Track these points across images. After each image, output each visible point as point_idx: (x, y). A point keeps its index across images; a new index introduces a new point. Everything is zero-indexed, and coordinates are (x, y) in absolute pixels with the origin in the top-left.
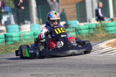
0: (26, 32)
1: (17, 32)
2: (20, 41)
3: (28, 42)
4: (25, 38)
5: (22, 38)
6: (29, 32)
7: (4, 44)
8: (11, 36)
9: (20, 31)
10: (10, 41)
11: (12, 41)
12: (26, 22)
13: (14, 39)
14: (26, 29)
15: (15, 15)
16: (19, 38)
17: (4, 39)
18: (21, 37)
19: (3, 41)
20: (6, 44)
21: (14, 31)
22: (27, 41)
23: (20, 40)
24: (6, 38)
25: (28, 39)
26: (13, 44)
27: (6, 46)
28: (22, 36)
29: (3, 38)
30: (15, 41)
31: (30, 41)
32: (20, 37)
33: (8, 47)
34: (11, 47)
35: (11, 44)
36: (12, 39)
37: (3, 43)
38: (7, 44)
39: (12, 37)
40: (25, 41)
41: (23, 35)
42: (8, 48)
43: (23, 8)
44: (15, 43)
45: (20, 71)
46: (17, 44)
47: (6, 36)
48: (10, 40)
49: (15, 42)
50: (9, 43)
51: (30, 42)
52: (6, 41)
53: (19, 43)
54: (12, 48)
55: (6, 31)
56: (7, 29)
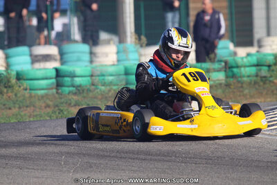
2: (93, 87)
3: (110, 91)
4: (104, 79)
5: (97, 79)
6: (114, 65)
7: (54, 91)
8: (70, 72)
10: (68, 86)
11: (73, 85)
13: (78, 81)
16: (89, 78)
17: (54, 81)
18: (93, 78)
19: (53, 83)
20: (57, 93)
22: (108, 88)
23: (93, 84)
24: (60, 79)
25: (111, 83)
26: (75, 94)
27: (57, 96)
28: (98, 76)
29: (51, 78)
30: (80, 86)
31: (115, 88)
32: (92, 76)
33: (63, 100)
34: (70, 100)
35: (69, 93)
36: (73, 80)
37: (52, 89)
38: (60, 91)
39: (73, 76)
40: (103, 88)
41: (99, 73)
42: (62, 103)
44: (78, 90)
46: (85, 95)
47: (58, 74)
48: (69, 84)
49: (79, 88)
50: (66, 90)
51: (115, 90)
52: (59, 85)
53: (89, 90)
54: (73, 103)
55: (58, 57)
56: (61, 54)
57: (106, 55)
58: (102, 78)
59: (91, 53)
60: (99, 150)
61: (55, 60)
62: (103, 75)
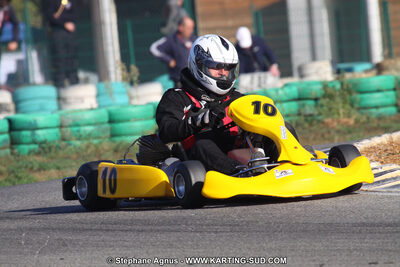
0: (81, 110)
1: (53, 112)
2: (64, 143)
3: (88, 147)
4: (78, 131)
5: (68, 131)
6: (92, 109)
7: (8, 151)
8: (30, 123)
9: (60, 108)
10: (28, 144)
11: (34, 142)
12: (81, 75)
13: (41, 134)
14: (82, 100)
15: (45, 51)
16: (57, 130)
17: (6, 136)
18: (64, 129)
19: (5, 141)
20: (12, 154)
21: (42, 109)
22: (86, 142)
23: (63, 139)
24: (15, 133)
25: (89, 136)
26: (38, 154)
27: (12, 158)
28: (70, 126)
29: (2, 133)
30: (45, 142)
31: (95, 141)
32: (61, 126)
33: (21, 163)
34: (31, 163)
35: (30, 152)
36: (33, 135)
37: (4, 148)
38: (16, 151)
39: (34, 128)
40: (78, 143)
41: (70, 122)
42: (20, 167)
43: (70, 26)
44: (43, 148)
45: (65, 245)
46: (53, 154)
47: (13, 126)
48: (29, 140)
49: (44, 145)
50: (25, 149)
51: (96, 146)
52: (14, 142)
53: (58, 148)
54: (36, 167)
55: (12, 107)
56: (17, 101)
58: (75, 129)
61: (8, 111)
62: (78, 125)
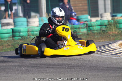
0: (34, 27)
2: (29, 37)
4: (33, 33)
6: (37, 27)
7: (12, 38)
11: (20, 36)
13: (22, 34)
17: (11, 34)
19: (11, 35)
23: (28, 35)
24: (14, 33)
26: (21, 40)
27: (13, 41)
28: (31, 32)
29: (10, 33)
30: (23, 36)
32: (28, 32)
33: (15, 43)
34: (19, 42)
35: (18, 39)
36: (20, 34)
37: (10, 38)
38: (14, 39)
39: (20, 32)
40: (33, 37)
41: (31, 30)
44: (22, 38)
46: (25, 40)
47: (13, 31)
48: (18, 35)
49: (22, 37)
50: (17, 38)
52: (13, 36)
53: (27, 38)
55: (13, 24)
56: (14, 22)
57: (34, 22)
58: (33, 32)
59: (27, 22)
60: (32, 64)
61: (12, 25)
